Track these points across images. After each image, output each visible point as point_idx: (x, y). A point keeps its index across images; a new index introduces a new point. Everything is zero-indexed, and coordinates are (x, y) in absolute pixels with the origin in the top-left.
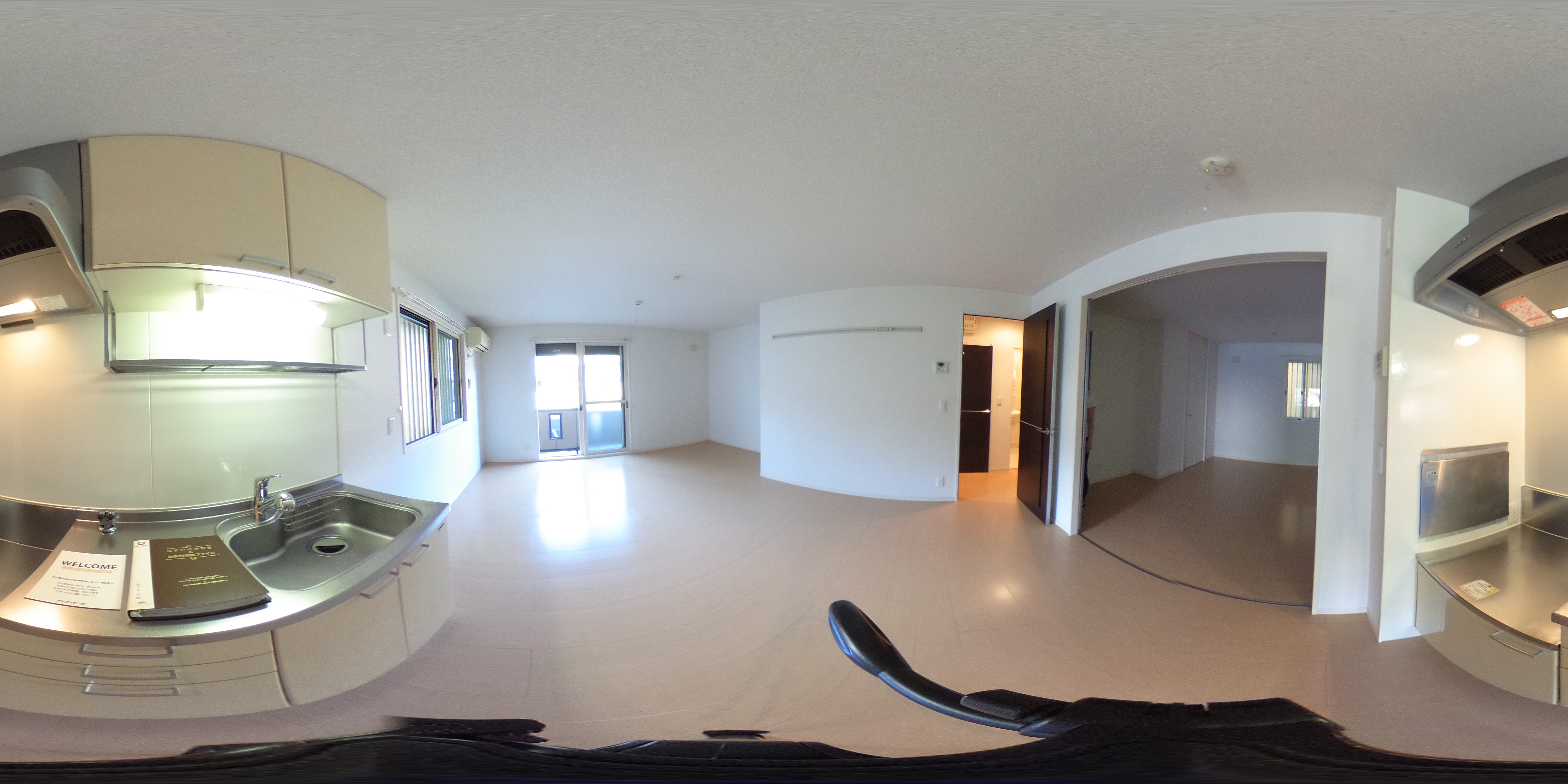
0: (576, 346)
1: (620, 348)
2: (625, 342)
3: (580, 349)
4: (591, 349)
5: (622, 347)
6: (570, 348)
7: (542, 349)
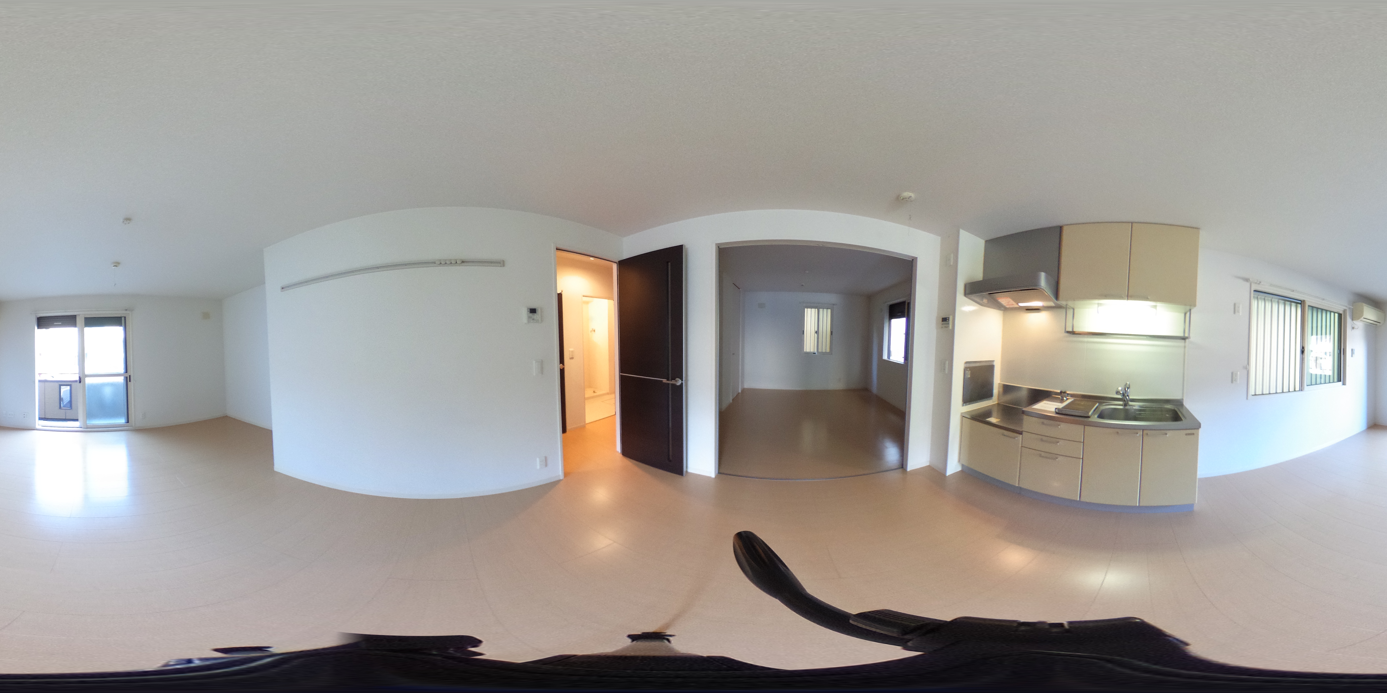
0: (76, 318)
1: (123, 319)
2: (128, 312)
3: (80, 321)
4: (93, 321)
5: (125, 317)
6: (70, 320)
7: (43, 322)
